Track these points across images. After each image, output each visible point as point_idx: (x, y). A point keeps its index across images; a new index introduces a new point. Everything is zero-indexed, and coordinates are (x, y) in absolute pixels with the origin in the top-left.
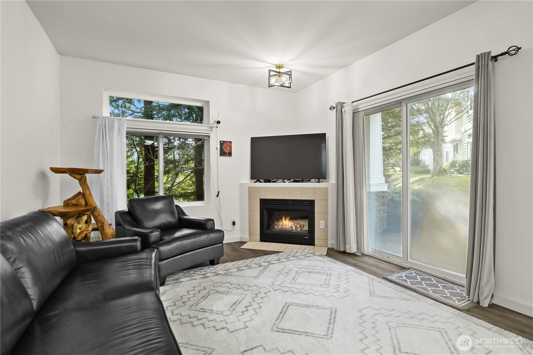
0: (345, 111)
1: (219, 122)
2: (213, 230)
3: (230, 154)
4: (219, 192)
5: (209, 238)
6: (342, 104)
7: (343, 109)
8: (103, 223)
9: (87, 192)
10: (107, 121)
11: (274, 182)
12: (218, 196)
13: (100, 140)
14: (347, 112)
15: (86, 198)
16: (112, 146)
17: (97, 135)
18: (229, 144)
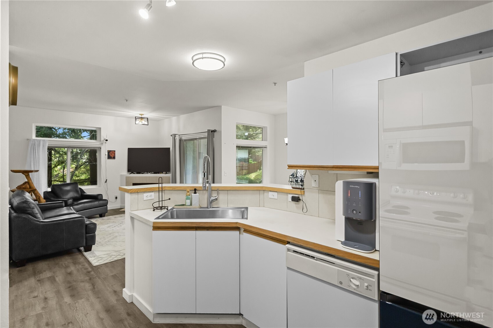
0: (176, 139)
1: (107, 140)
2: (102, 200)
3: (114, 158)
4: (107, 180)
5: (99, 203)
6: (175, 135)
7: (175, 138)
8: (40, 197)
9: (31, 182)
10: (36, 142)
11: (142, 174)
12: (106, 182)
13: (32, 152)
14: (177, 139)
15: (30, 184)
16: (39, 155)
17: (30, 150)
18: (114, 152)
